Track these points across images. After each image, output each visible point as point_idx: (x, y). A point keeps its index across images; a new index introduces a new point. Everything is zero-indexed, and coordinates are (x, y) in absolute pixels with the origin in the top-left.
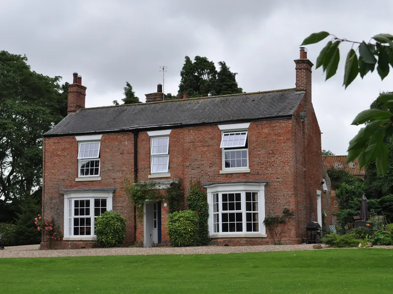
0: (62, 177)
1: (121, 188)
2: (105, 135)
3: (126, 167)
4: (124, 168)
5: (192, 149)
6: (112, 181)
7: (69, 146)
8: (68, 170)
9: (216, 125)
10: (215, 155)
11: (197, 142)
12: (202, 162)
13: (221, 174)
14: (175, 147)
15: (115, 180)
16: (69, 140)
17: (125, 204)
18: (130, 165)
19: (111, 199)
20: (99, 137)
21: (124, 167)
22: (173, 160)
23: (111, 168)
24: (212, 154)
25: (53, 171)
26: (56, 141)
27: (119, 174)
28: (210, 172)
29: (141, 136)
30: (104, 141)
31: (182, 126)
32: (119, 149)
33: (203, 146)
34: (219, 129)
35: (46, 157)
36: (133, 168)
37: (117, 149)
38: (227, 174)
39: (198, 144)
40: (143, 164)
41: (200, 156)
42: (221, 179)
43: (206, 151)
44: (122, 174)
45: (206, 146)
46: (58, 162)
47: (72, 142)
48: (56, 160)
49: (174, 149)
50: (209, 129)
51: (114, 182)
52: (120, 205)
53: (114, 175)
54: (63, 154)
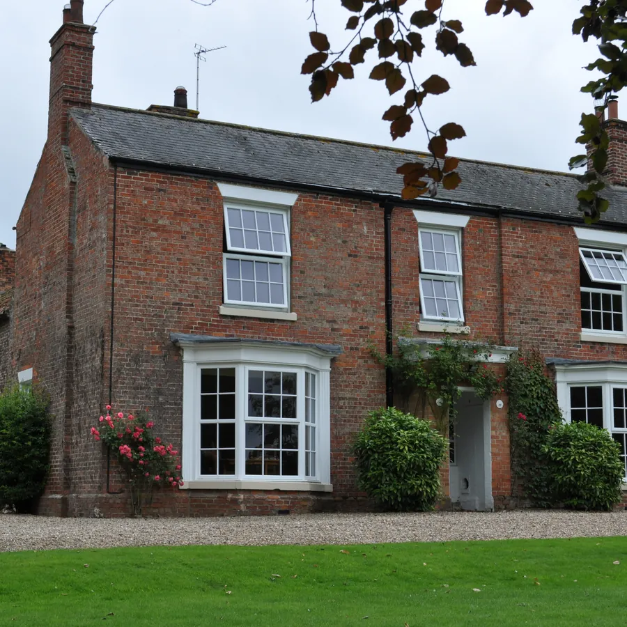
0: (174, 297)
1: (351, 349)
2: (308, 196)
3: (365, 294)
4: (359, 296)
5: (520, 272)
6: (327, 325)
7: (198, 208)
8: (195, 279)
9: (570, 225)
10: (568, 296)
11: (532, 258)
12: (543, 309)
13: (582, 342)
14: (478, 262)
15: (336, 326)
16: (195, 190)
17: (362, 393)
18: (374, 290)
19: (328, 375)
20: (290, 199)
21: (358, 293)
22: (474, 293)
23: (323, 291)
24: (563, 292)
25: (142, 273)
26: (155, 185)
27: (346, 311)
28: (559, 333)
29: (398, 217)
30: (304, 213)
31: (496, 213)
32: (344, 242)
33: (545, 271)
34: (575, 236)
35: (118, 228)
36: (381, 300)
37: (339, 241)
38: (594, 343)
39: (533, 262)
40: (402, 290)
41: (538, 293)
42: (581, 352)
43: (549, 282)
44: (355, 310)
45: (551, 272)
46: (159, 250)
47: (207, 199)
48: (155, 241)
49: (476, 265)
50: (555, 233)
51: (333, 330)
52: (348, 395)
53: (331, 310)
54: (178, 228)
